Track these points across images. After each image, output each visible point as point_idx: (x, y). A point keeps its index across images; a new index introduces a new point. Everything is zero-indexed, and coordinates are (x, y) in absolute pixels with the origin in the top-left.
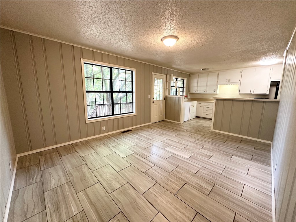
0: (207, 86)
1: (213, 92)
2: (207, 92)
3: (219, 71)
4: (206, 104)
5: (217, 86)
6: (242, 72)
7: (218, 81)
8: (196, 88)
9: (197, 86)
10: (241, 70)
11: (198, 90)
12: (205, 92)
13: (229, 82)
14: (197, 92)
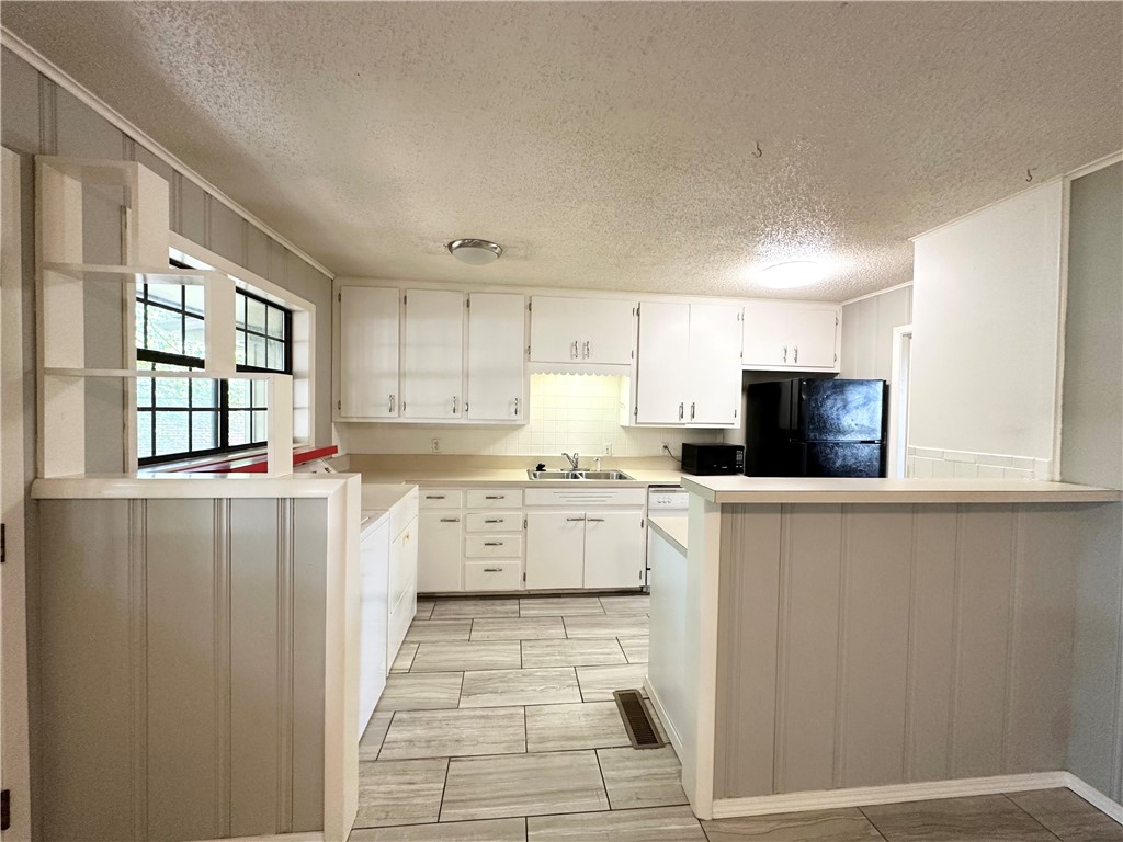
0: (466, 375)
1: (504, 416)
2: (471, 414)
3: (529, 291)
4: (477, 497)
5: (526, 376)
6: (638, 314)
7: (528, 350)
8: (389, 387)
9: (401, 375)
10: (633, 300)
11: (408, 398)
12: (458, 415)
13: (586, 360)
14: (399, 416)
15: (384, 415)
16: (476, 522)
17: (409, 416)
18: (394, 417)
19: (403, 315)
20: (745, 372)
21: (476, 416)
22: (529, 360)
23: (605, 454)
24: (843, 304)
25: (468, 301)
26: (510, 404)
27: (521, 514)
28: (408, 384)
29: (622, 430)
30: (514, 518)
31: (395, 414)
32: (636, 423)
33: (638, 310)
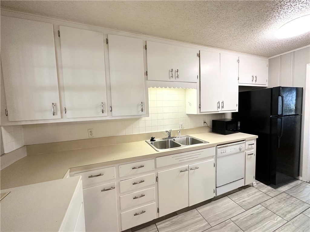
0: (109, 88)
1: (135, 113)
3: (144, 37)
7: (146, 73)
9: (61, 89)
12: (105, 114)
13: (177, 80)
14: (62, 117)
15: (49, 118)
16: (126, 185)
17: (69, 117)
18: (58, 119)
19: (58, 44)
20: (240, 87)
21: (117, 114)
22: (147, 79)
23: (181, 128)
24: (269, 58)
25: (107, 40)
26: (138, 106)
27: (154, 174)
28: (67, 95)
29: (187, 116)
30: (150, 177)
31: (58, 116)
32: (200, 112)
33: (199, 54)
